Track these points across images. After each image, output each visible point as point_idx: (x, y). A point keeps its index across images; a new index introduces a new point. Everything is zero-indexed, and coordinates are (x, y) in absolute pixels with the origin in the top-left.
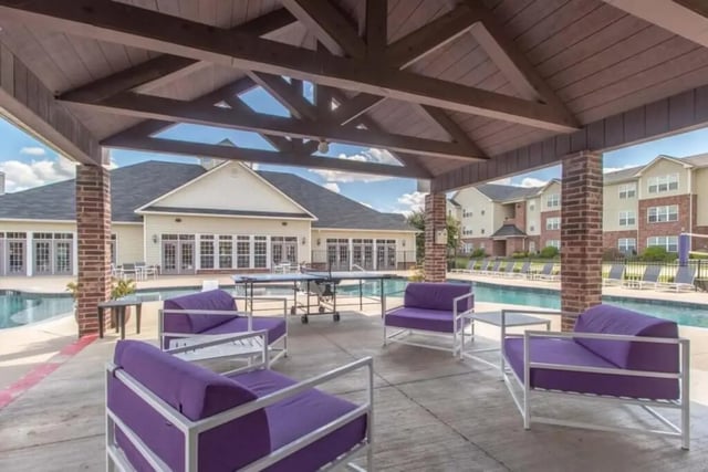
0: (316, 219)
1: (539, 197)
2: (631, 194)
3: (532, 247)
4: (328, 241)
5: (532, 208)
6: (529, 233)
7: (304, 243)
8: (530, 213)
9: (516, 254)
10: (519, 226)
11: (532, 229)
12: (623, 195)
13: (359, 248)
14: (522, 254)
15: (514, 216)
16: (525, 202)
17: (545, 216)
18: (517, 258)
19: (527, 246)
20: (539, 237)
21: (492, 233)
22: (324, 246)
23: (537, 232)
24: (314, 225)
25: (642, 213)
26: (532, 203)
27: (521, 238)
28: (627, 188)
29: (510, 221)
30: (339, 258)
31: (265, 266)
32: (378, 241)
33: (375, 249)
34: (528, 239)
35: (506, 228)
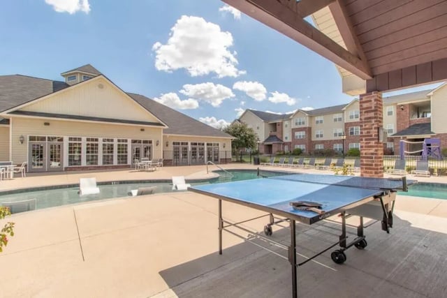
0: (167, 127)
1: (291, 119)
2: (340, 119)
3: (286, 149)
4: (174, 143)
5: (286, 126)
6: (285, 140)
7: (157, 145)
8: (285, 129)
9: (278, 153)
10: (279, 136)
11: (286, 138)
12: (335, 120)
13: (195, 149)
14: (282, 153)
15: (275, 130)
16: (282, 123)
17: (294, 130)
18: (279, 155)
19: (283, 148)
20: (290, 143)
21: (264, 140)
22: (171, 147)
23: (289, 140)
24: (165, 131)
25: (346, 130)
26: (286, 123)
27: (280, 143)
28: (337, 116)
29: (273, 133)
30: (181, 156)
31: (126, 163)
32: (208, 144)
33: (206, 149)
34: (284, 144)
35: (271, 137)
